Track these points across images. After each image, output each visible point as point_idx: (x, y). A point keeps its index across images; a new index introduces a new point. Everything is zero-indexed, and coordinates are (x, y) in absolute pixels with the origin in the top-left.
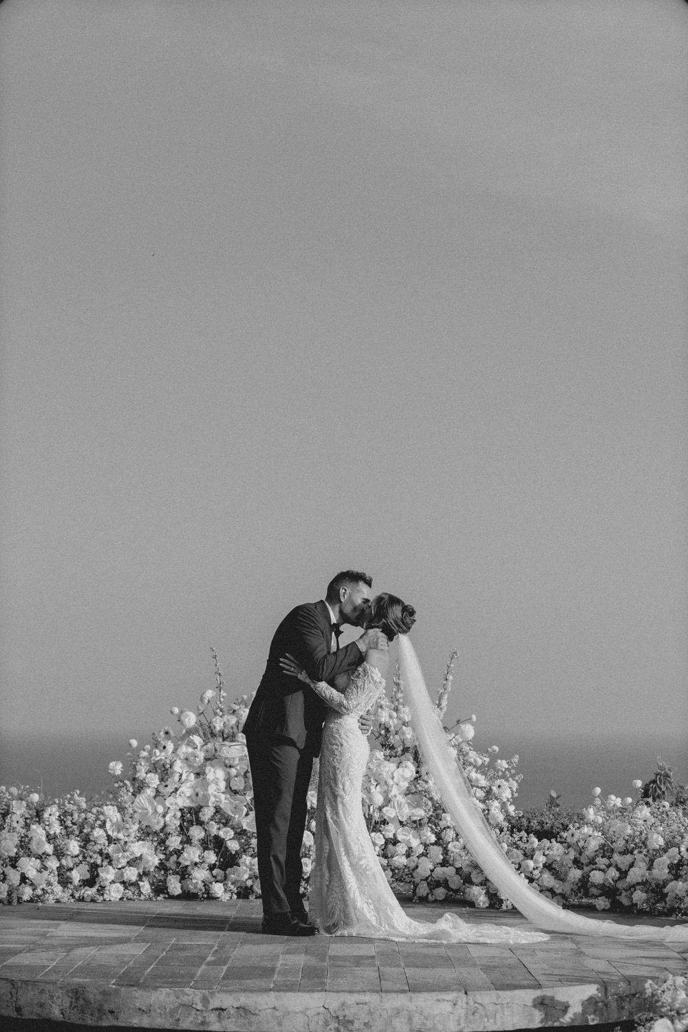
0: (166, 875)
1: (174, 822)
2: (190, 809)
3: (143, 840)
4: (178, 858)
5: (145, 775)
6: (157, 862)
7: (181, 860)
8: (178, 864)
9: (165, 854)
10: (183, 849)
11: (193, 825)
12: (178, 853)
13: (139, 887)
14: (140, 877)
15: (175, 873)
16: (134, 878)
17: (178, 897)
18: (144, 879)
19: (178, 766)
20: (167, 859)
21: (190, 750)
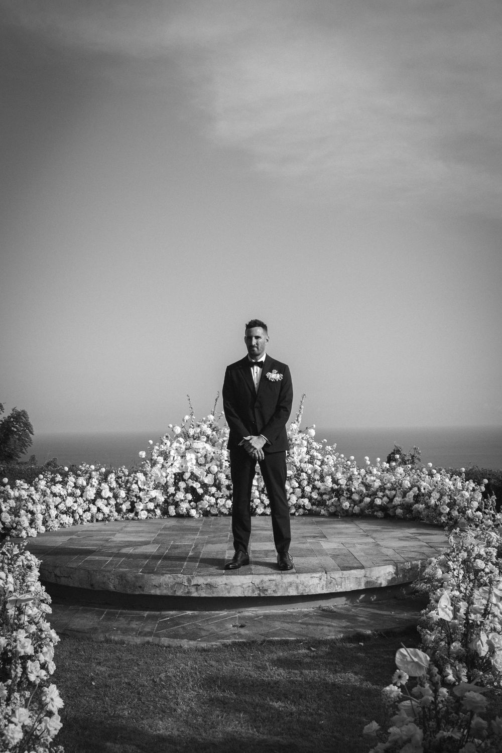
0: (168, 506)
1: (171, 481)
2: (179, 473)
3: (156, 489)
4: (173, 497)
5: (156, 457)
6: (163, 500)
7: (175, 498)
8: (173, 500)
9: (167, 496)
10: (176, 493)
11: (180, 481)
12: (174, 495)
13: (155, 512)
14: (156, 507)
15: (172, 505)
16: (152, 508)
17: (174, 516)
19: (173, 453)
20: (168, 498)
21: (178, 445)
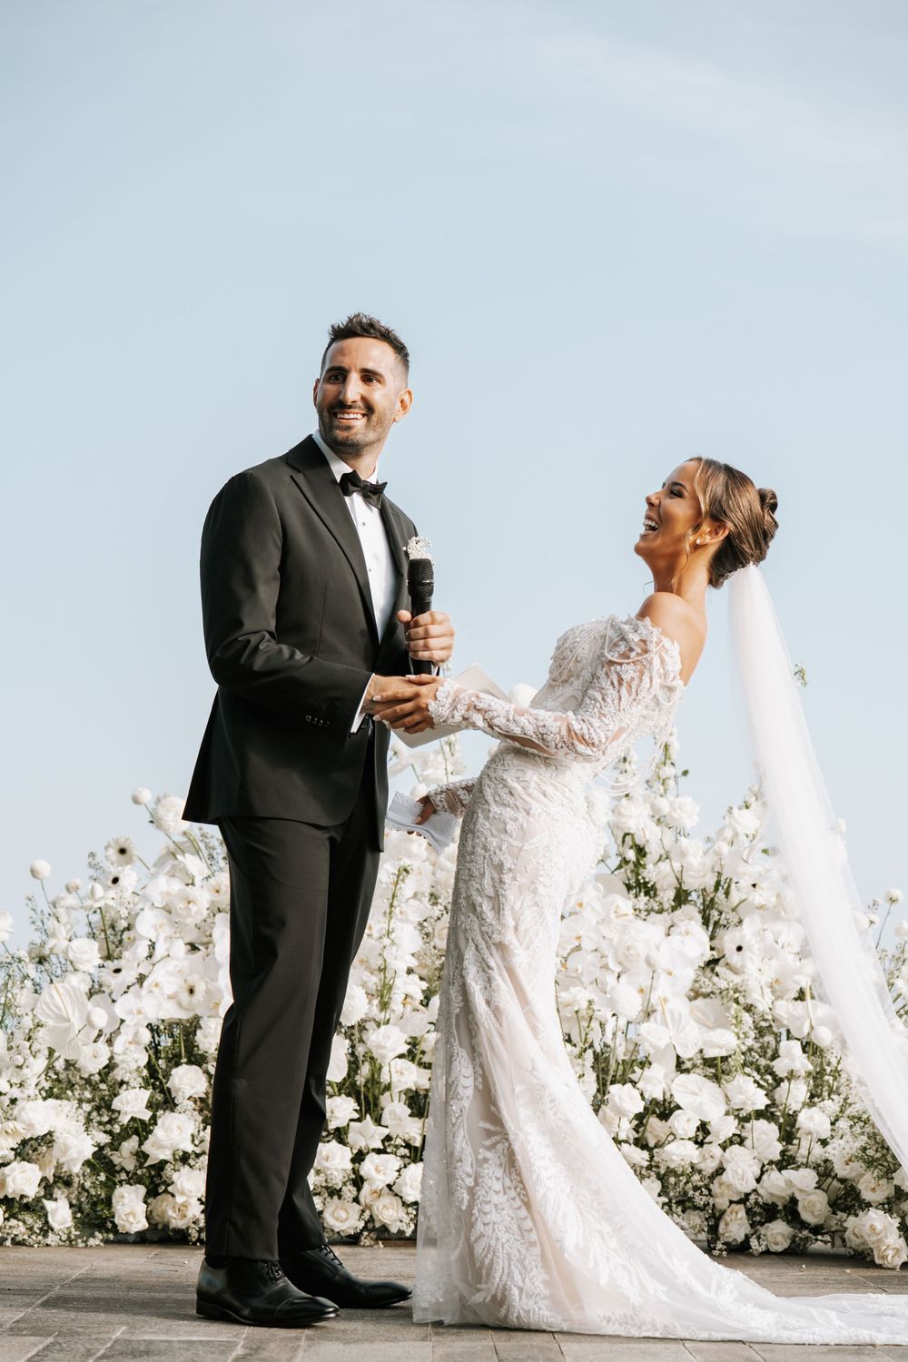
0: (110, 1186)
1: (133, 1059)
2: (170, 1025)
3: (58, 1097)
4: (141, 1143)
5: (66, 943)
6: (88, 1151)
7: (147, 1147)
8: (141, 1156)
9: (110, 1133)
10: (154, 1119)
11: (177, 1064)
12: (142, 1129)
13: (43, 1214)
14: (48, 1188)
15: (133, 1179)
16: (32, 1190)
17: (142, 1239)
18: (57, 1193)
19: (148, 925)
20: (115, 1146)
21: (176, 886)
